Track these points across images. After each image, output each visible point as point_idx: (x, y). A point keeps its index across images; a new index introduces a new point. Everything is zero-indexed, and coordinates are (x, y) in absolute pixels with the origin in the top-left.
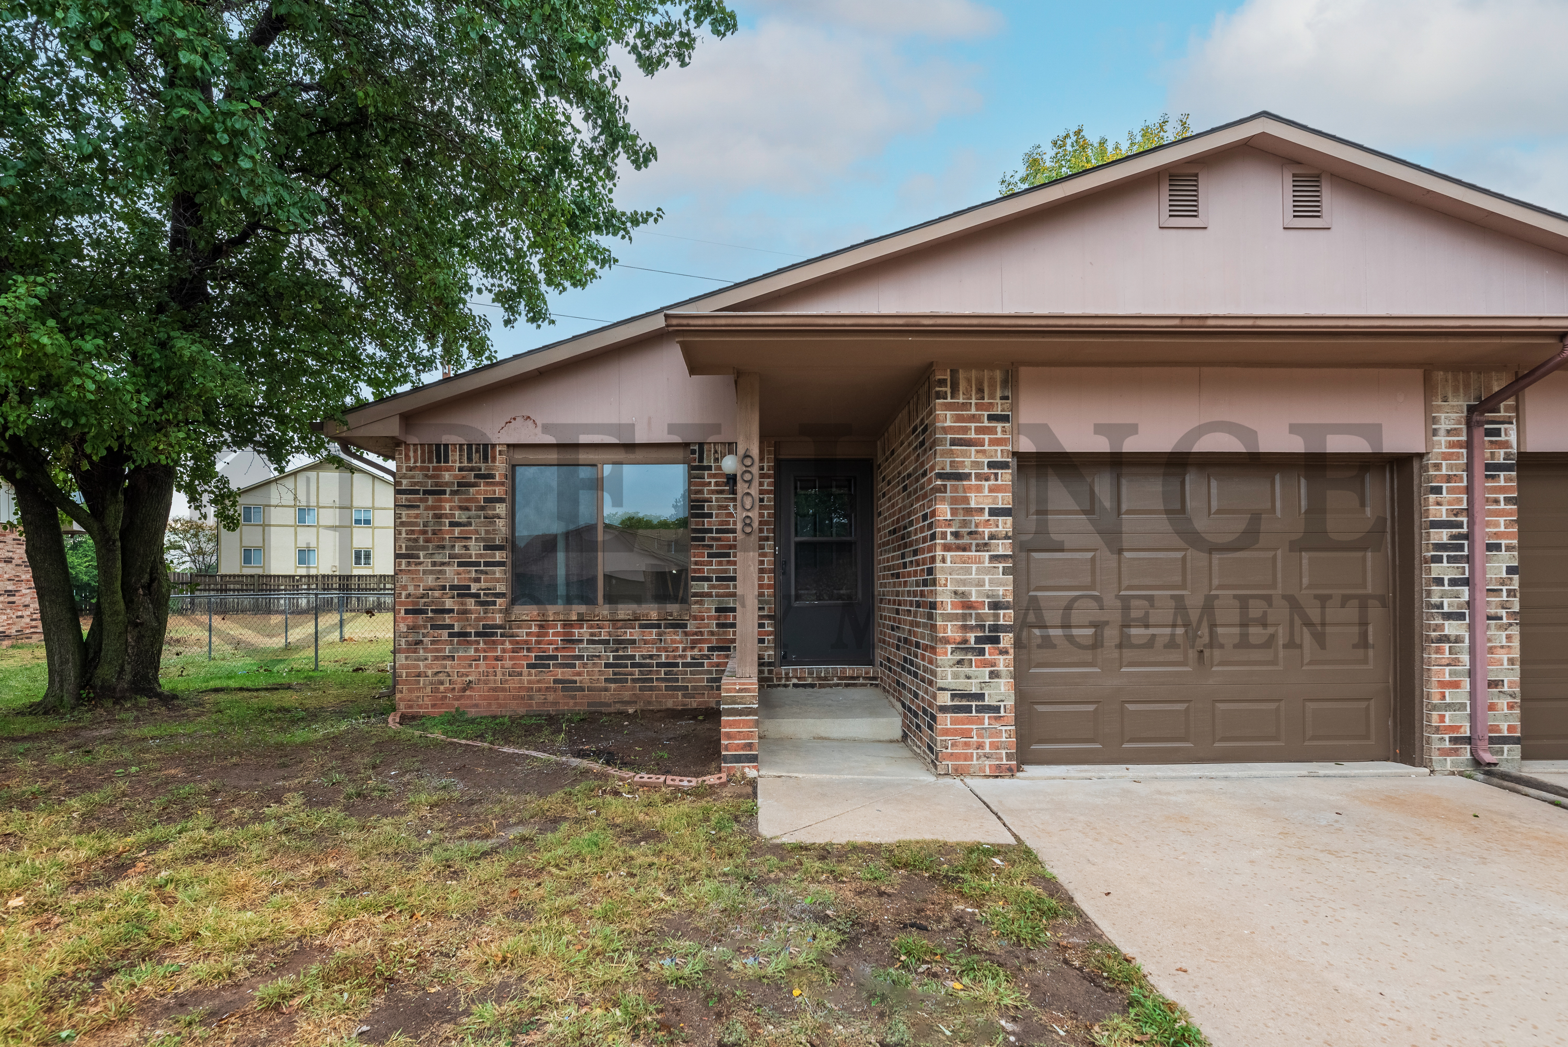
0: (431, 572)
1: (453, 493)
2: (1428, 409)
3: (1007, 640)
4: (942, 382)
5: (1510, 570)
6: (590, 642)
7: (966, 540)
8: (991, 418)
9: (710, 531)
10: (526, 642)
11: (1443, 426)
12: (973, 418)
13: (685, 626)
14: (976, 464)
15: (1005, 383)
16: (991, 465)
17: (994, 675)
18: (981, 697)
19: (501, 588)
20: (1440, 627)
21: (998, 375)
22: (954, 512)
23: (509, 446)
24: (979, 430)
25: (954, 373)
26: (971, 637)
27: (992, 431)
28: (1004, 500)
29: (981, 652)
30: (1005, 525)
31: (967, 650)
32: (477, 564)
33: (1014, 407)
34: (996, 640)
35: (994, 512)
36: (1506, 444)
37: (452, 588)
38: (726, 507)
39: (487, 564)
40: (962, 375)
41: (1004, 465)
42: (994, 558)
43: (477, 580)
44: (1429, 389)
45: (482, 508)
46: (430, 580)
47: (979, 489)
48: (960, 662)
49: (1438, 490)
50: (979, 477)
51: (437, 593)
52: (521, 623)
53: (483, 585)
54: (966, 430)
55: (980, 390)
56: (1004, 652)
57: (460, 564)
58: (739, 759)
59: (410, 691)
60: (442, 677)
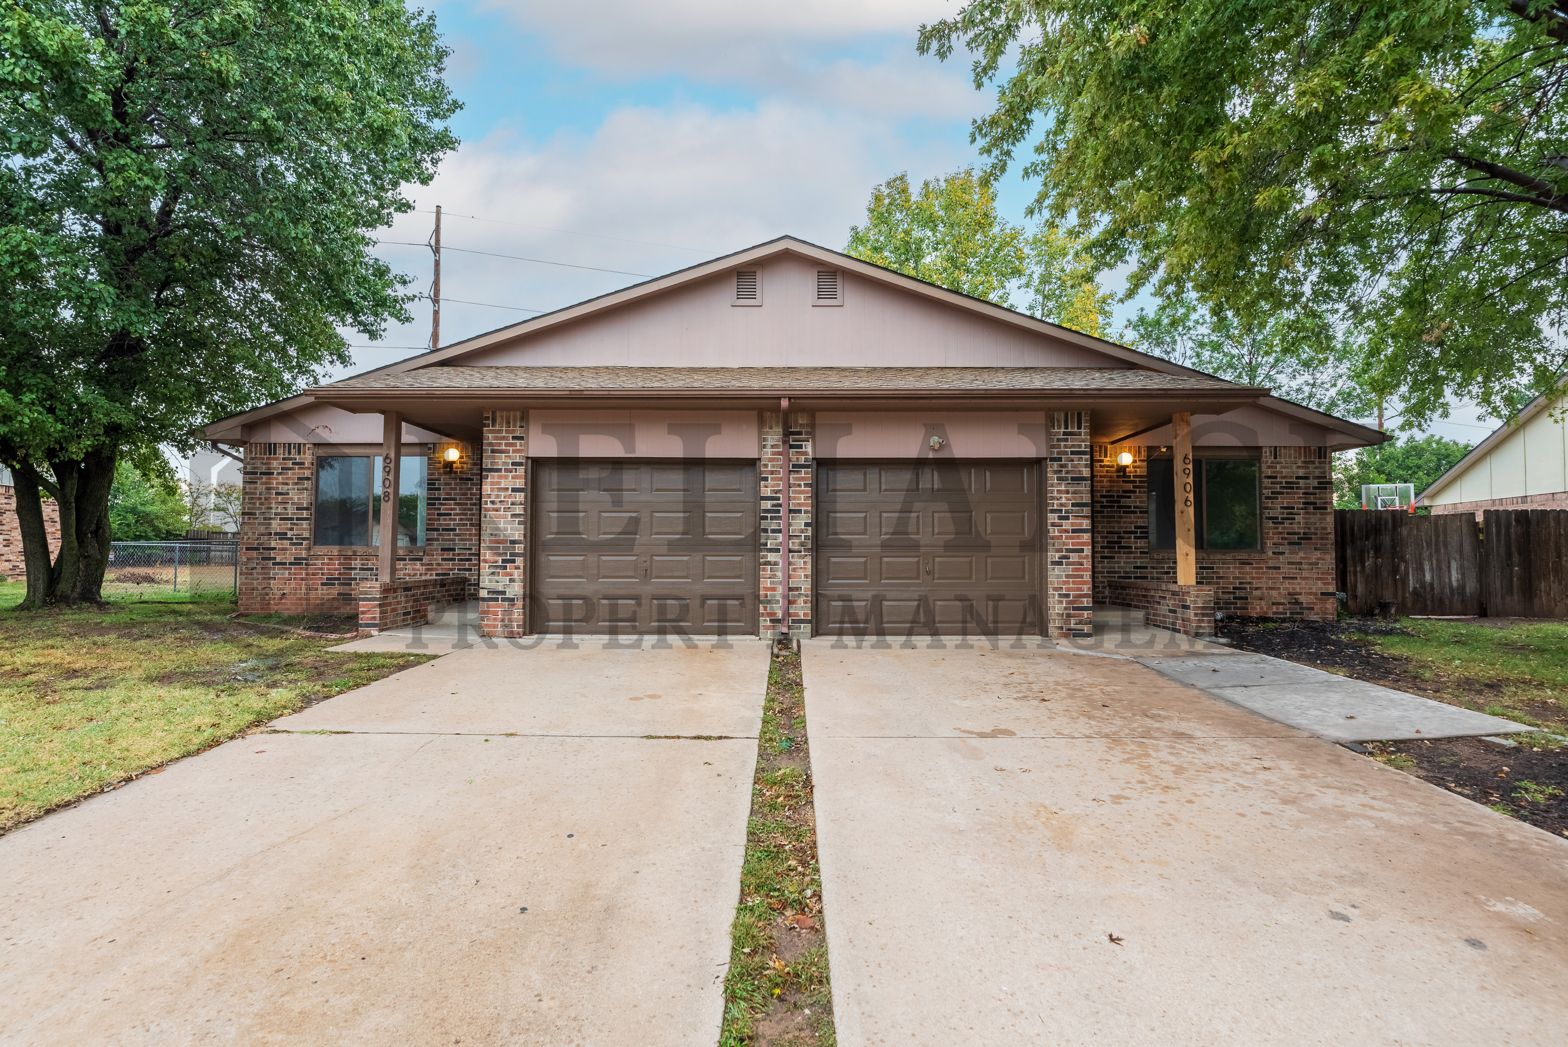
0: (263, 524)
1: (279, 474)
2: (760, 433)
3: (520, 561)
4: (487, 418)
5: (806, 525)
6: (361, 569)
7: (498, 506)
8: (514, 438)
9: (439, 499)
10: (321, 569)
11: (770, 443)
12: (504, 438)
13: (421, 560)
14: (505, 463)
15: (522, 419)
16: (513, 464)
17: (512, 580)
18: (504, 593)
19: (306, 534)
20: (766, 557)
21: (518, 414)
22: (492, 490)
23: (313, 444)
24: (507, 445)
25: (494, 413)
26: (500, 559)
27: (514, 445)
28: (520, 483)
29: (505, 568)
30: (520, 497)
31: (497, 567)
32: (292, 519)
33: (527, 432)
34: (513, 561)
35: (514, 490)
36: (806, 453)
37: (276, 534)
38: (450, 484)
39: (298, 519)
40: (498, 414)
41: (520, 464)
42: (513, 516)
43: (292, 529)
44: (761, 422)
45: (296, 484)
46: (262, 529)
47: (506, 477)
48: (493, 573)
49: (766, 479)
50: (506, 470)
51: (266, 537)
52: (317, 557)
53: (295, 532)
54: (500, 444)
55: (508, 423)
56: (517, 568)
57: (281, 519)
58: (368, 625)
59: (247, 599)
60: (267, 590)
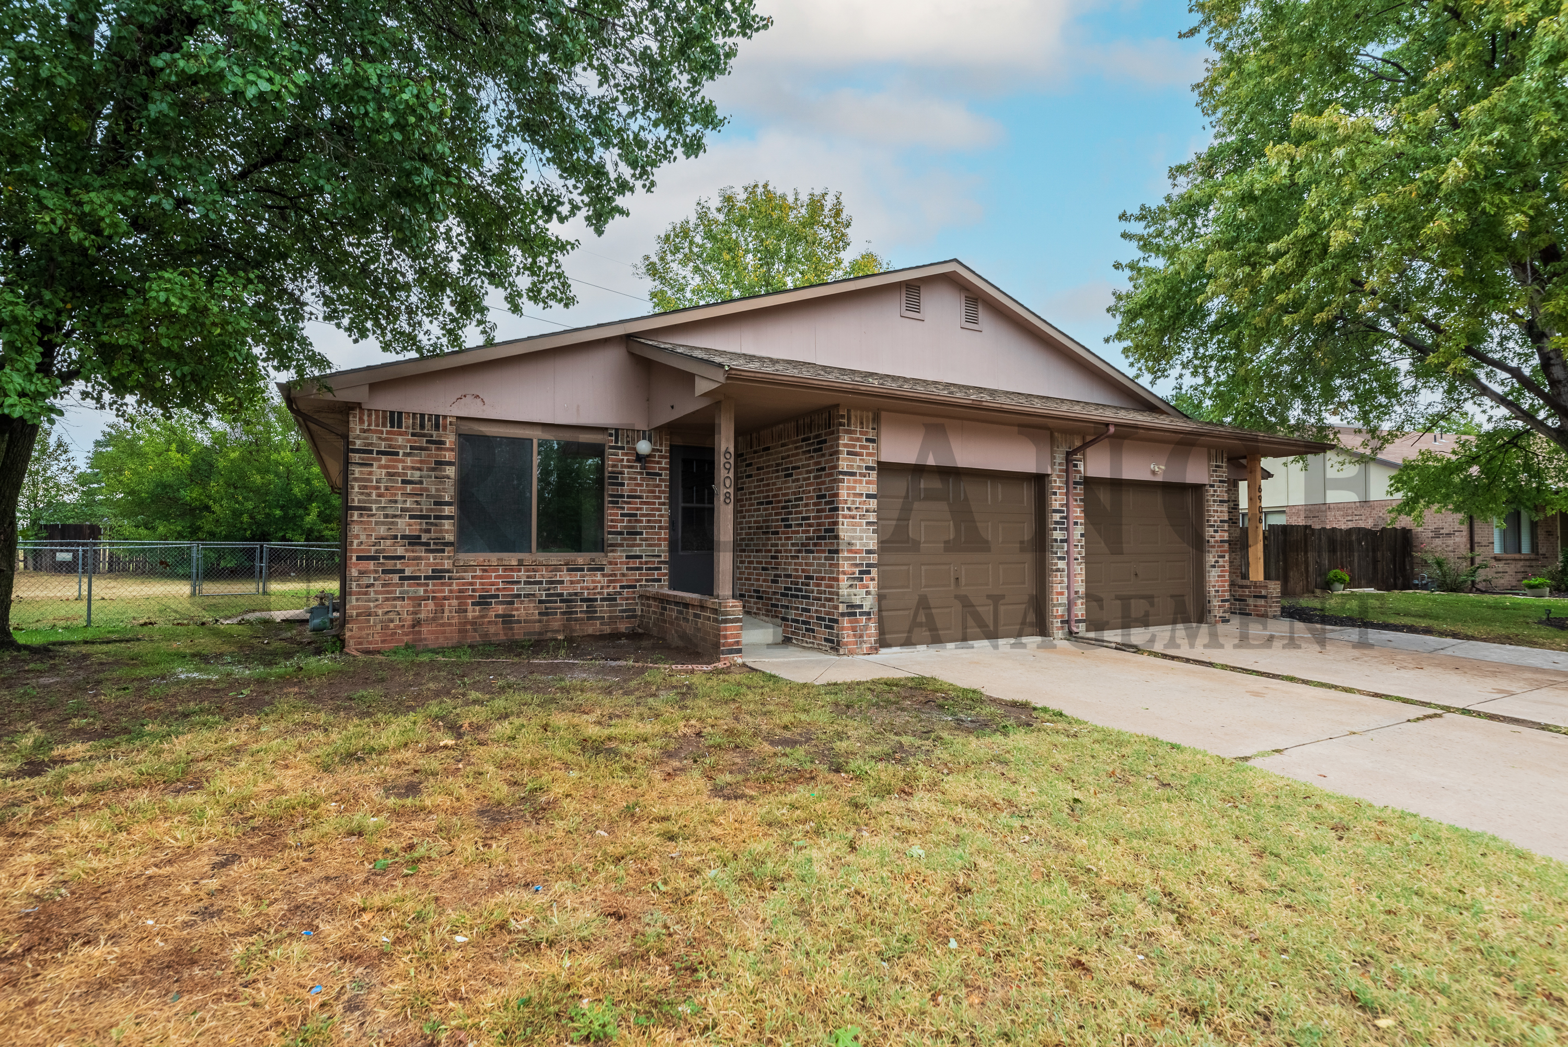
0: (383, 523)
1: (406, 454)
2: (1052, 452)
3: (874, 572)
4: (843, 417)
5: (1082, 535)
6: (526, 583)
7: (854, 513)
8: (867, 440)
9: (622, 496)
10: (471, 584)
11: (1058, 461)
12: (858, 440)
13: (603, 569)
14: (859, 467)
15: (874, 420)
16: (867, 468)
17: (868, 593)
18: (861, 607)
19: (450, 537)
20: (1056, 564)
21: (870, 415)
22: (848, 495)
23: (458, 418)
24: (862, 447)
25: (849, 411)
26: (857, 570)
27: (867, 448)
28: (873, 489)
29: (861, 579)
30: (873, 504)
31: (854, 579)
32: (429, 517)
33: (878, 435)
34: (869, 572)
35: (868, 496)
36: (1079, 472)
37: (403, 537)
39: (436, 517)
40: (853, 413)
41: (872, 468)
42: (868, 523)
43: (428, 531)
44: (1053, 441)
45: (433, 469)
46: (382, 531)
47: (861, 482)
48: (851, 586)
49: (1055, 493)
50: (861, 475)
51: (389, 542)
52: (466, 567)
53: (433, 535)
54: (854, 446)
55: (862, 423)
56: (872, 579)
57: (411, 517)
58: (731, 652)
59: (360, 629)
60: (391, 616)
